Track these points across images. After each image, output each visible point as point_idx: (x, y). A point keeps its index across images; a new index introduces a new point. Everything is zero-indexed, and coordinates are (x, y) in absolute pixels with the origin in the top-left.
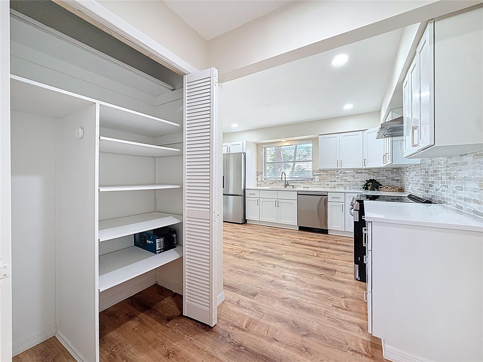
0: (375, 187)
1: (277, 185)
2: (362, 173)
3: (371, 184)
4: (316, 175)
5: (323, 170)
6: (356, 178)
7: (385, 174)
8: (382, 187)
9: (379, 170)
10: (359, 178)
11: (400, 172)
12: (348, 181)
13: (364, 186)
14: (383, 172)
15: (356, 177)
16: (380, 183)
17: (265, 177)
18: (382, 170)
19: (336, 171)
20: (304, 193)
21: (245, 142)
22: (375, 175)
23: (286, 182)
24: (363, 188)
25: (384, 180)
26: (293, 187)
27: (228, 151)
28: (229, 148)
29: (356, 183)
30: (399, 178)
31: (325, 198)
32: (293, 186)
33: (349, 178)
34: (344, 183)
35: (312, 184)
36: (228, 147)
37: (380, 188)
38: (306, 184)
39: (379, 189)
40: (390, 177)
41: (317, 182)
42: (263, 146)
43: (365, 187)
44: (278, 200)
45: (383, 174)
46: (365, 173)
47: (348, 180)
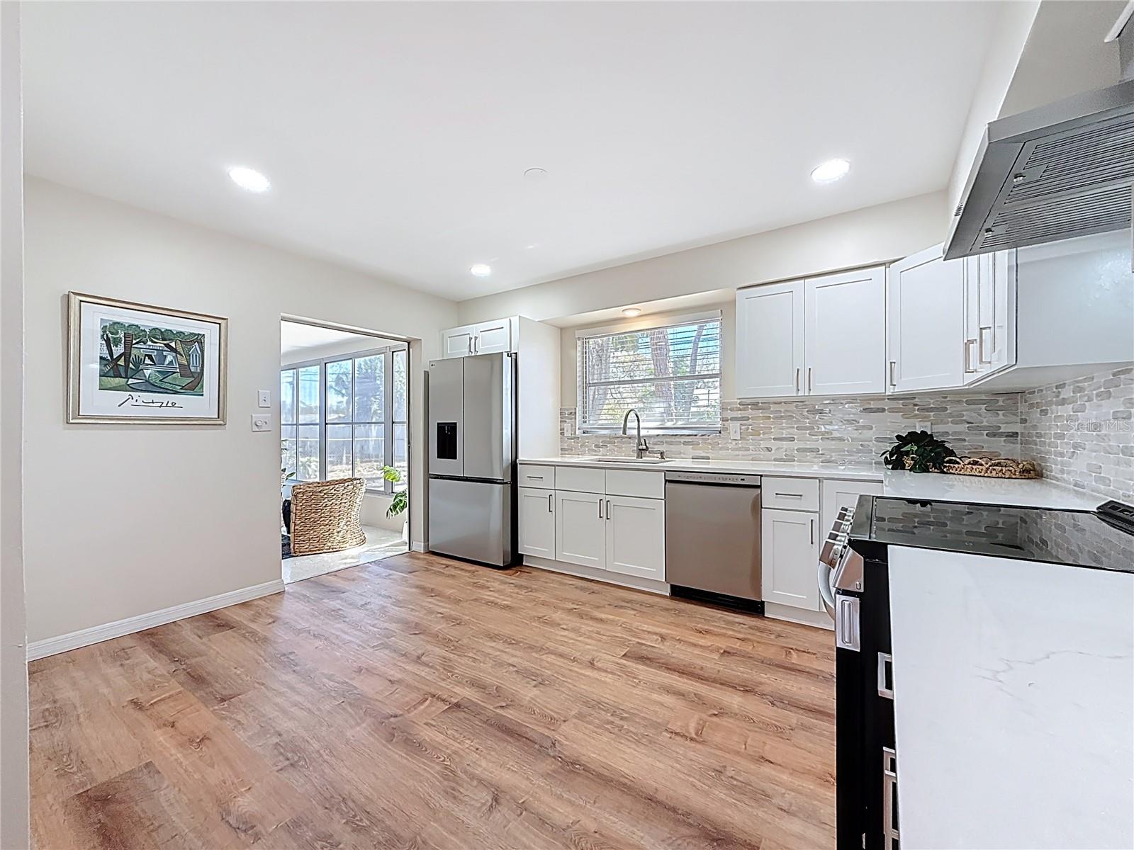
0: (927, 462)
1: (616, 449)
2: (883, 410)
3: (915, 448)
4: (733, 419)
5: (753, 404)
6: (864, 427)
7: (963, 416)
8: (958, 460)
9: (942, 401)
10: (872, 428)
11: (1022, 408)
12: (833, 439)
13: (887, 455)
14: (959, 407)
15: (860, 424)
16: (946, 445)
17: (585, 426)
18: (952, 402)
19: (795, 404)
20: (688, 477)
21: (515, 320)
22: (930, 416)
23: (643, 441)
24: (887, 462)
25: (960, 433)
26: (662, 458)
27: (472, 350)
28: (473, 341)
29: (862, 445)
30: (1017, 428)
31: (755, 495)
32: (662, 453)
33: (836, 427)
34: (820, 444)
35: (721, 449)
36: (470, 339)
37: (947, 462)
38: (700, 449)
39: (945, 467)
40: (985, 424)
41: (734, 443)
42: (578, 333)
43: (894, 458)
44: (608, 498)
45: (955, 414)
46: (892, 411)
47: (836, 434)
